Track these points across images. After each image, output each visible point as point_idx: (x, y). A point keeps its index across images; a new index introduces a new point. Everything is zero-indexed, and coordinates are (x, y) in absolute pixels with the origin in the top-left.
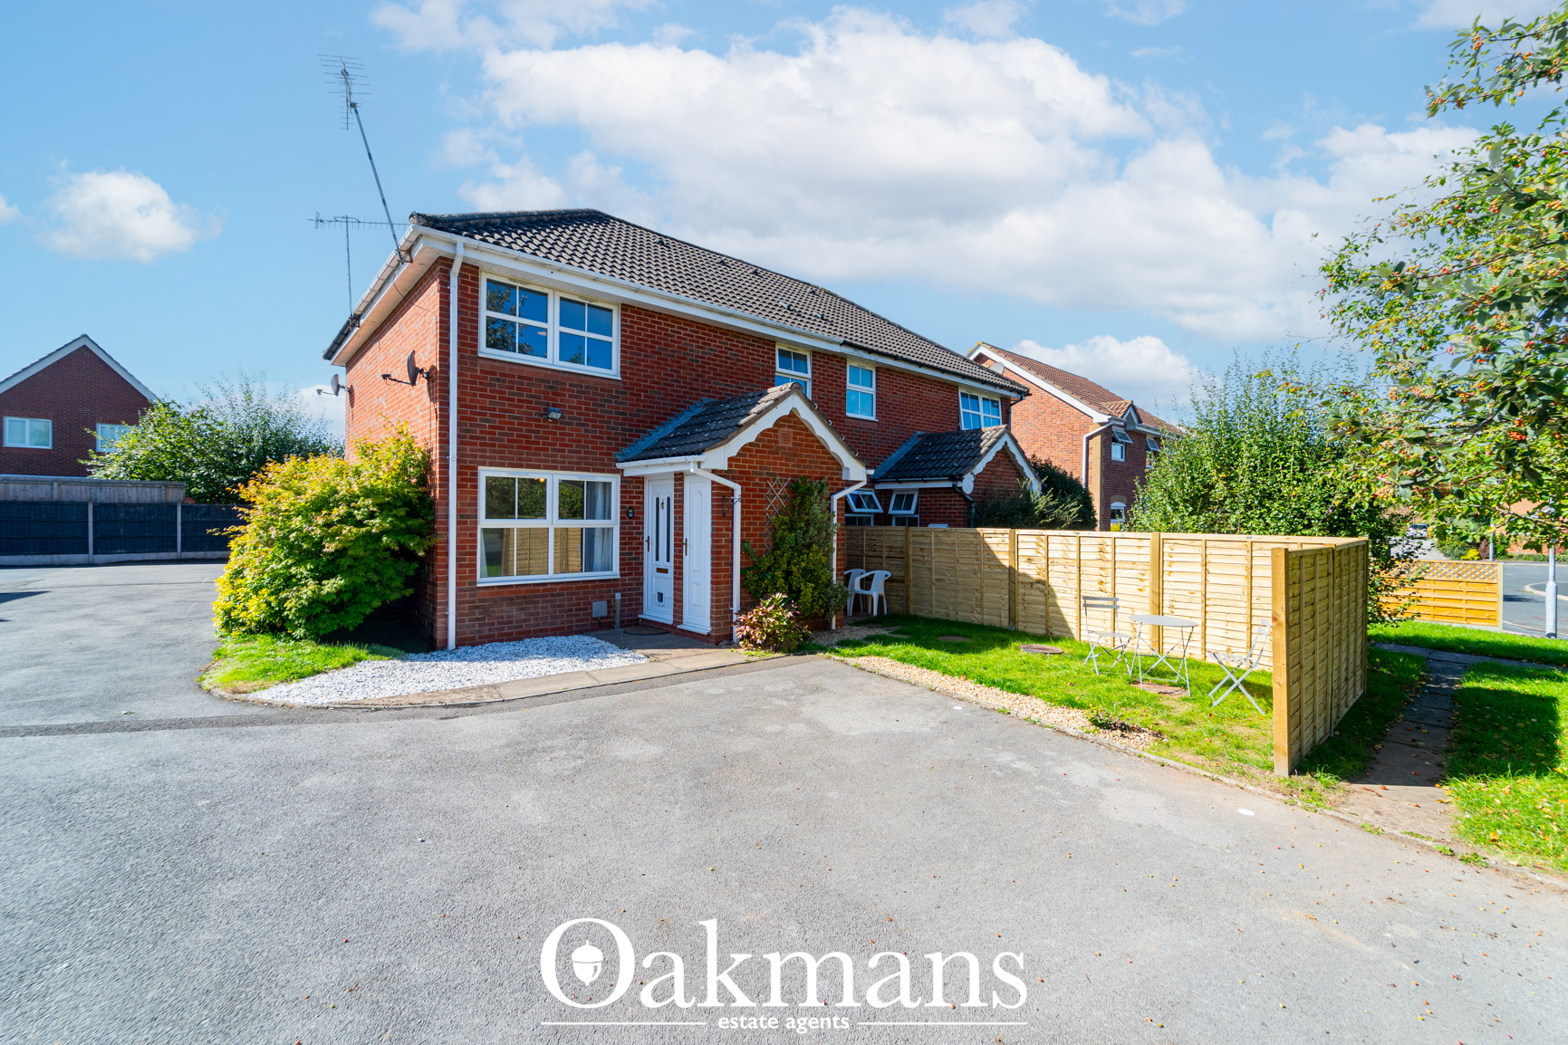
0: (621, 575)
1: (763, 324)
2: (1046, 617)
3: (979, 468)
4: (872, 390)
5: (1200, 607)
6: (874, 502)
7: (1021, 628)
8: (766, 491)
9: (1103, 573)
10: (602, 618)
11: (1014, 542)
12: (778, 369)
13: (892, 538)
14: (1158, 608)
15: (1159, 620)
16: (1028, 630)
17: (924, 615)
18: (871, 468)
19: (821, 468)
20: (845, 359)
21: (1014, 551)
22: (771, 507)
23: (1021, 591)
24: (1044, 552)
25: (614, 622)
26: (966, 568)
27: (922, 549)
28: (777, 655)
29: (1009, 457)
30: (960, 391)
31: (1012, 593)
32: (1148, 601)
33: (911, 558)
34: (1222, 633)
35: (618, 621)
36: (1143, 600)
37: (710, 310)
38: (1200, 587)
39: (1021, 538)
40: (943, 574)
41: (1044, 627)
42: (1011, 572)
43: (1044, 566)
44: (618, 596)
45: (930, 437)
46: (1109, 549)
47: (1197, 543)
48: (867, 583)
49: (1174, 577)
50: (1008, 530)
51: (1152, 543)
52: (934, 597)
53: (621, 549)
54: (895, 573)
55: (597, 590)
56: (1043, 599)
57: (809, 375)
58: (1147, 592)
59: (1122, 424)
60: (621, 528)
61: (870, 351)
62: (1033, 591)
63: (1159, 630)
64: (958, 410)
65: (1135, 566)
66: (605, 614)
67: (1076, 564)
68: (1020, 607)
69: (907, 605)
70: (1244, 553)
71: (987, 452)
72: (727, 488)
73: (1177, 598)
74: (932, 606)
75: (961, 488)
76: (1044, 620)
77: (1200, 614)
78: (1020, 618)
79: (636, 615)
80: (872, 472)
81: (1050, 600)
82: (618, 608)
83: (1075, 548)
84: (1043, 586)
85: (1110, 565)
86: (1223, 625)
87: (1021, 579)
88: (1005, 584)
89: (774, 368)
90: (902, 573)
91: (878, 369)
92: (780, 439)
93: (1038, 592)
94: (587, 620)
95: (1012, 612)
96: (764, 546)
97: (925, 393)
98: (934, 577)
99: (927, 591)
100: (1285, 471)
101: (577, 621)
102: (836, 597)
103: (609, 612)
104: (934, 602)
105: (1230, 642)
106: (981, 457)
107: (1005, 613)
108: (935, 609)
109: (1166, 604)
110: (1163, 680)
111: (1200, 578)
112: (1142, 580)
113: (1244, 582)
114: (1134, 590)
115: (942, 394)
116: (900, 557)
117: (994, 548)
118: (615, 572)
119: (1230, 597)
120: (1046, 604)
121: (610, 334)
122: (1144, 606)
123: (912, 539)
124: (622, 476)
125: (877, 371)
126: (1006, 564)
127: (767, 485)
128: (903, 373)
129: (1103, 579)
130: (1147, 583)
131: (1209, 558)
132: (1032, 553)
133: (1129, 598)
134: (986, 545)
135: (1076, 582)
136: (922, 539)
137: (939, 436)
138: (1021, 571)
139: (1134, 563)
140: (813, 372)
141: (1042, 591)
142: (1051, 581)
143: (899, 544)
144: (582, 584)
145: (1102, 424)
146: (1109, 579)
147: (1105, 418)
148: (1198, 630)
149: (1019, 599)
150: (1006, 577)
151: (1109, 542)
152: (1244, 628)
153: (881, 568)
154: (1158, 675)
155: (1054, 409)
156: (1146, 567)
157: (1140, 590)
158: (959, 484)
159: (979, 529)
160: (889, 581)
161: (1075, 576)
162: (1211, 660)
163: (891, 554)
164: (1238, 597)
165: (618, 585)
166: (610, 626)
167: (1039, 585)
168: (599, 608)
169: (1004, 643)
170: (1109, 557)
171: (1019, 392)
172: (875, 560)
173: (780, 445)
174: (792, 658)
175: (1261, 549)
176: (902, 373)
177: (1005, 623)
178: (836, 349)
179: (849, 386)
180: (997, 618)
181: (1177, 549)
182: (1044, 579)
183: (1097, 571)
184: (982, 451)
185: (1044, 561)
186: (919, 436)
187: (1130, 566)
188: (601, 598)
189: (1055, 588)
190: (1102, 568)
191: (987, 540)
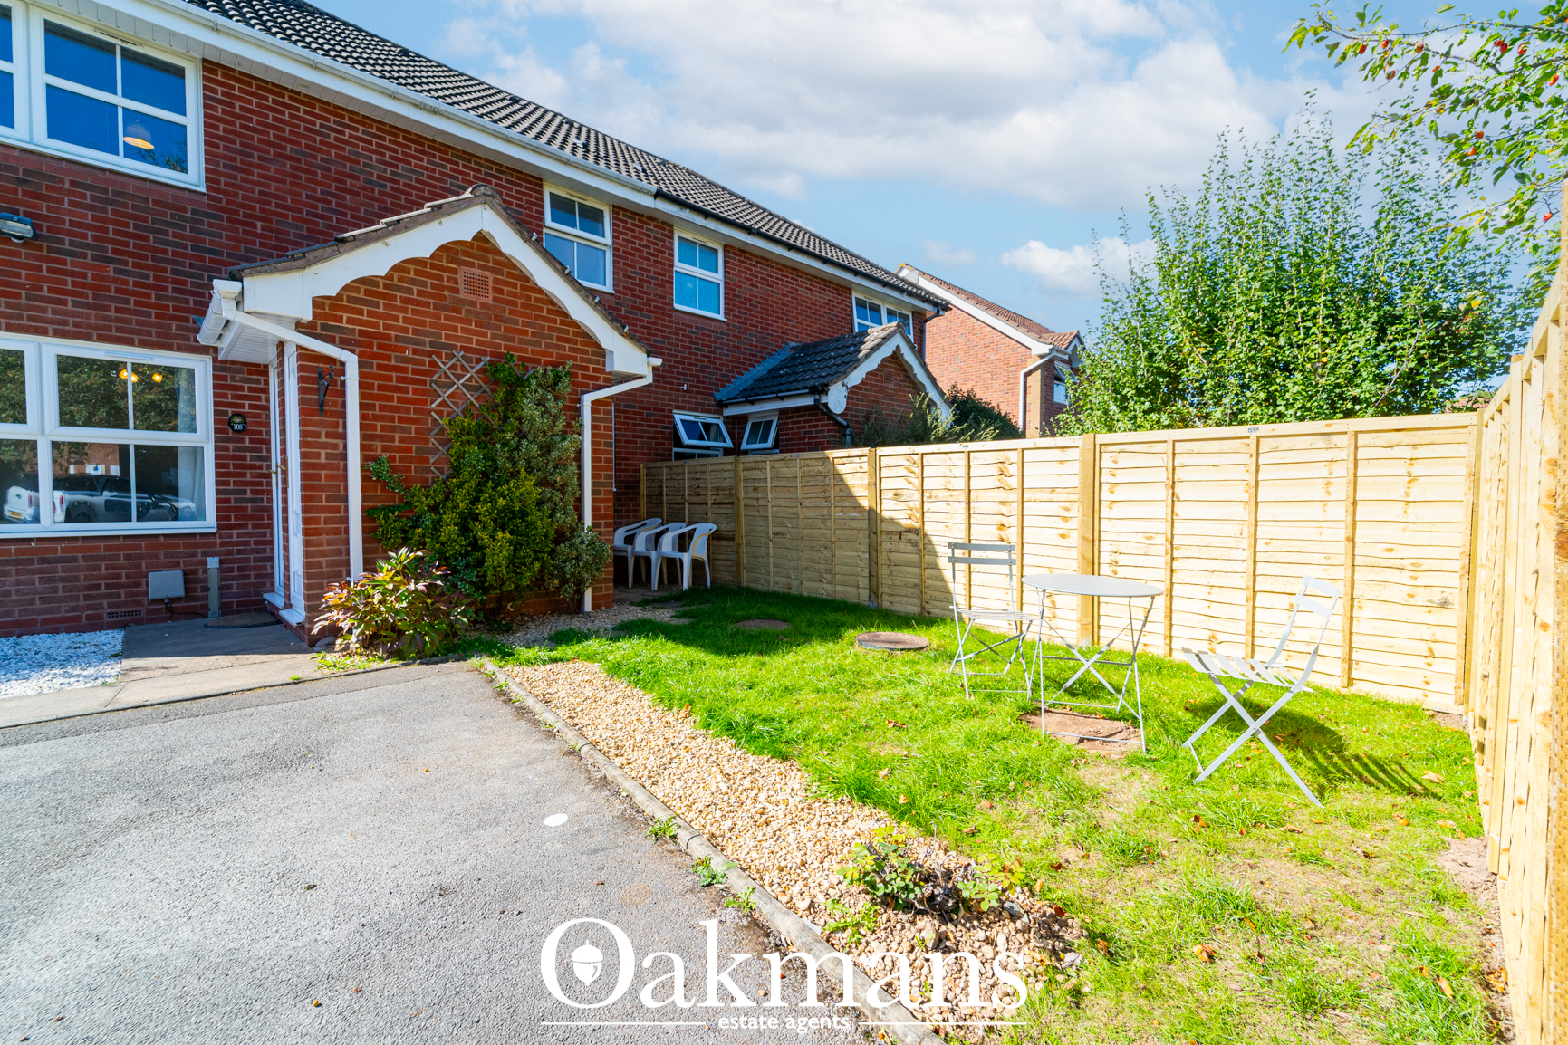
0: (220, 527)
1: (506, 139)
2: (920, 586)
3: (856, 377)
4: (719, 277)
5: (1162, 561)
6: (721, 434)
7: (886, 604)
8: (431, 374)
9: (1004, 510)
10: (173, 600)
11: (876, 468)
12: (548, 221)
13: (719, 475)
14: (1092, 565)
15: (1094, 585)
16: (897, 608)
17: (759, 587)
18: (656, 355)
19: (558, 347)
20: (671, 226)
21: (876, 484)
22: (443, 404)
23: (886, 546)
24: (917, 482)
25: (206, 607)
26: (811, 514)
27: (756, 489)
28: (387, 663)
29: (905, 370)
30: (855, 295)
31: (873, 549)
32: (1075, 554)
33: (742, 503)
34: (1202, 607)
35: (214, 602)
36: (1067, 553)
37: (393, 96)
38: (1163, 527)
39: (885, 461)
40: (783, 525)
41: (918, 602)
42: (872, 516)
43: (918, 504)
44: (213, 563)
45: (805, 347)
46: (1014, 469)
47: (1158, 447)
48: (683, 542)
49: (1118, 511)
50: (866, 450)
51: (1082, 454)
52: (771, 560)
53: (217, 483)
54: (723, 527)
55: (162, 553)
56: (915, 557)
57: (608, 240)
58: (1074, 539)
59: (1066, 357)
60: (216, 448)
61: (707, 215)
62: (902, 546)
63: (1093, 602)
64: (852, 320)
65: (1054, 496)
66: (180, 592)
67: (963, 497)
68: (884, 571)
69: (739, 574)
70: (1244, 458)
71: (867, 356)
72: (332, 360)
73: (1123, 547)
74: (769, 572)
75: (826, 405)
76: (917, 591)
77: (1163, 574)
78: (885, 590)
79: (258, 593)
80: (658, 362)
81: (927, 559)
82: (214, 583)
83: (962, 471)
84: (916, 538)
85: (1015, 496)
86: (1203, 593)
87: (885, 527)
88: (863, 536)
89: (543, 220)
90: (731, 527)
91: (726, 248)
92: (461, 286)
93: (909, 547)
94: (139, 603)
95: (874, 579)
96: (428, 470)
97: (801, 291)
98: (771, 529)
99: (763, 550)
100: (1309, 324)
101: (110, 606)
102: (578, 558)
103: (186, 589)
104: (771, 568)
105: (1214, 624)
106: (858, 362)
107: (864, 582)
108: (773, 579)
109: (1105, 558)
110: (1094, 705)
111: (1162, 510)
112: (1065, 519)
113: (1244, 513)
114: (1052, 536)
115: (826, 296)
116: (728, 500)
117: (849, 479)
118: (210, 522)
119: (1216, 542)
120: (919, 565)
121: (182, 111)
122: (1069, 560)
123: (742, 475)
124: (215, 360)
125: (725, 251)
126: (865, 503)
127: (433, 364)
128: (767, 260)
129: (1005, 521)
130: (1074, 524)
131: (1179, 474)
132: (901, 484)
133: (1043, 550)
134: (838, 476)
135: (964, 527)
136: (756, 474)
137: (815, 345)
138: (886, 514)
139: (1053, 490)
140: (614, 237)
141: (915, 545)
142: (929, 528)
143: (726, 484)
144: (121, 542)
145: (1042, 357)
146: (1014, 521)
147: (1045, 349)
148: (1160, 602)
149: (883, 558)
150: (864, 524)
151: (1014, 456)
152: (1242, 597)
153: (706, 521)
154: (1085, 694)
155: (987, 340)
156: (1072, 497)
157: (1063, 536)
158: (824, 399)
159: (828, 452)
160: (715, 537)
161: (962, 518)
162: (1178, 657)
163: (719, 499)
164: (1231, 543)
165: (214, 544)
166: (202, 612)
167: (911, 536)
168: (164, 583)
169: (832, 632)
170: (1014, 482)
171: (935, 304)
172: (699, 508)
173: (462, 296)
174: (417, 669)
175: (1275, 450)
176: (764, 259)
177: (864, 595)
178: (648, 202)
179: (679, 266)
180: (853, 590)
181: (1124, 461)
182: (917, 525)
183: (996, 508)
184: (861, 355)
185: (917, 496)
186: (792, 348)
187: (1046, 496)
188: (174, 565)
189: (934, 539)
190: (1002, 503)
191: (840, 468)
